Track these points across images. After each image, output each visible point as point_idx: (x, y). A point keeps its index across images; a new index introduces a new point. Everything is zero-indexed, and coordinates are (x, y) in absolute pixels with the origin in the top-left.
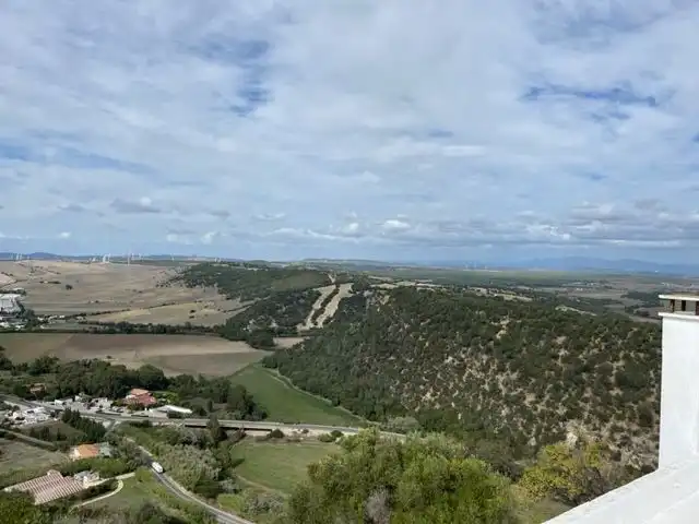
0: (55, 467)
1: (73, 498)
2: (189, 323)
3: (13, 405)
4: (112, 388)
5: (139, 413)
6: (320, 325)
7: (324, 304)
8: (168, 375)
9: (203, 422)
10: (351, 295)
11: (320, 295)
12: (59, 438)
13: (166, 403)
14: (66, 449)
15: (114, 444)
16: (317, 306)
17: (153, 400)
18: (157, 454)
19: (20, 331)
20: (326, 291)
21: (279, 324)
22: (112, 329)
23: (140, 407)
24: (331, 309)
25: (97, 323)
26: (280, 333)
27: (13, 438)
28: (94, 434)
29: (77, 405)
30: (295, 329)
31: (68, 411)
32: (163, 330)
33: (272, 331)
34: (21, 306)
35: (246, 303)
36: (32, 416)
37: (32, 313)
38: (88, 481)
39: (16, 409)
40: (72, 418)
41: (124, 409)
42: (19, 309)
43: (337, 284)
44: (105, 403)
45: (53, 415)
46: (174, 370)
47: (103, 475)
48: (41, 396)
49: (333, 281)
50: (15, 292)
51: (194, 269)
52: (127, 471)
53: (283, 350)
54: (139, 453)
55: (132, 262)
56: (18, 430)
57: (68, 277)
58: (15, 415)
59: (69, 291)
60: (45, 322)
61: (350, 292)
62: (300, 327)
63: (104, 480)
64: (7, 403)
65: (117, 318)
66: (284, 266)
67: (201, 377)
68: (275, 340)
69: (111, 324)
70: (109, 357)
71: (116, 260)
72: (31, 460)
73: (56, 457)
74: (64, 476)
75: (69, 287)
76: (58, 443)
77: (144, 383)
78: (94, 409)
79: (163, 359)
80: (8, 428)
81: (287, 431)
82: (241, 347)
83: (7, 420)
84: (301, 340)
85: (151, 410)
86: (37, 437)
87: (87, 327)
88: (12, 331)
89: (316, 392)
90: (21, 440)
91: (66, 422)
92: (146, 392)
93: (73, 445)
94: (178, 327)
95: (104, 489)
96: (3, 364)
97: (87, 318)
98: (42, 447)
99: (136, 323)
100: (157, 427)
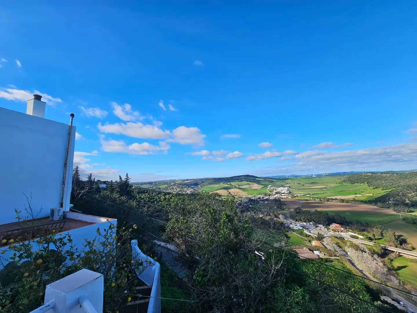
0: (306, 246)
3: (290, 222)
4: (324, 222)
5: (337, 233)
9: (371, 244)
13: (349, 232)
14: (309, 241)
17: (342, 229)
22: (320, 200)
23: (337, 231)
33: (407, 204)
34: (289, 191)
35: (385, 191)
36: (296, 227)
37: (293, 193)
41: (330, 230)
44: (322, 227)
45: (303, 228)
48: (299, 220)
52: (336, 256)
58: (291, 226)
60: (298, 197)
63: (326, 257)
65: (322, 196)
66: (407, 172)
74: (310, 251)
75: (303, 185)
77: (337, 221)
78: (318, 228)
83: (289, 227)
85: (342, 233)
86: (298, 234)
87: (311, 199)
88: (287, 199)
90: (294, 235)
92: (339, 225)
94: (350, 201)
96: (286, 209)
97: (311, 196)
98: (301, 238)
99: (330, 198)
100: (347, 241)
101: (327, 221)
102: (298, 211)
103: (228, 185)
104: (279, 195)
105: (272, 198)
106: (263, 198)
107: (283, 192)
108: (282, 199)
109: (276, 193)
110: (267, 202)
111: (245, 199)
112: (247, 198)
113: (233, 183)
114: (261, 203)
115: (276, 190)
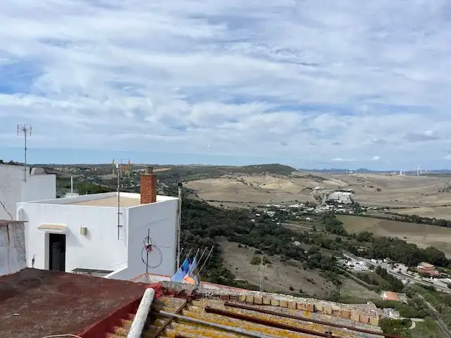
0: (372, 300)
3: (348, 257)
4: (408, 259)
5: (424, 279)
12: (375, 283)
14: (378, 291)
15: (409, 296)
17: (436, 273)
18: (440, 312)
19: (352, 215)
22: (407, 219)
23: (428, 276)
25: (397, 214)
27: (347, 276)
28: (396, 287)
29: (385, 264)
31: (379, 267)
34: (352, 200)
36: (358, 266)
37: (358, 205)
38: (393, 315)
39: (350, 260)
40: (382, 272)
41: (416, 274)
42: (351, 202)
44: (403, 268)
45: (370, 268)
47: (402, 315)
48: (364, 255)
50: (348, 192)
52: (419, 317)
54: (427, 308)
55: (420, 175)
56: (350, 272)
57: (379, 184)
58: (349, 263)
59: (379, 193)
60: (366, 211)
63: (403, 318)
64: (345, 255)
65: (410, 212)
69: (406, 216)
70: (405, 238)
71: (409, 174)
72: (358, 292)
73: (372, 294)
74: (377, 307)
75: (379, 190)
76: (375, 286)
77: (430, 259)
78: (396, 270)
79: (445, 244)
80: (345, 269)
83: (344, 265)
85: (436, 279)
86: (361, 279)
87: (390, 216)
88: (347, 214)
90: (353, 279)
91: (378, 274)
92: (432, 266)
93: (383, 289)
96: (342, 233)
97: (391, 211)
98: (365, 286)
99: (423, 217)
100: (441, 292)
101: (413, 258)
102: (365, 238)
103: (238, 181)
104: (332, 206)
105: (318, 210)
106: (302, 209)
107: (340, 202)
108: (338, 213)
109: (328, 203)
110: (309, 219)
111: (269, 211)
112: (272, 209)
113: (248, 179)
114: (299, 220)
115: (328, 195)
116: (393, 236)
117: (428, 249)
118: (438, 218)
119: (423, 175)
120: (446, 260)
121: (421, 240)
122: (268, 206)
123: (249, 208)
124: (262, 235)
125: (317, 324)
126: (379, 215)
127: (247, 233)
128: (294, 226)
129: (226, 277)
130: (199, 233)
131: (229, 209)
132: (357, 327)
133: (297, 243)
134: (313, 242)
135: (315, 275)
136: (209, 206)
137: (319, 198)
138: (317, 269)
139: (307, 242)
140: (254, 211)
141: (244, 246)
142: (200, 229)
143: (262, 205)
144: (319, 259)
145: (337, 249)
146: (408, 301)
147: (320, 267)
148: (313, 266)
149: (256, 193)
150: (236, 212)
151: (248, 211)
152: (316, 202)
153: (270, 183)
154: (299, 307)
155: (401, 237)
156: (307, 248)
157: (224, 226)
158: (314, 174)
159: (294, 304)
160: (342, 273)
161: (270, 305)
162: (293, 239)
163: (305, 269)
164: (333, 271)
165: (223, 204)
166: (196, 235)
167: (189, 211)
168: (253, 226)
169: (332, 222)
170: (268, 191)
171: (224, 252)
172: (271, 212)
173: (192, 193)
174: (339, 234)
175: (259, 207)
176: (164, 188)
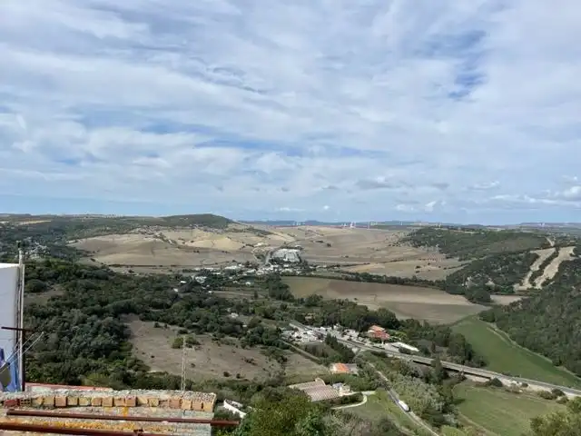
0: (320, 376)
1: (332, 402)
2: (414, 277)
3: (295, 327)
4: (358, 323)
5: (378, 345)
6: (539, 286)
7: (542, 267)
8: (399, 318)
9: (428, 360)
10: (571, 259)
11: (537, 257)
12: (323, 355)
13: (397, 340)
14: (327, 365)
15: (360, 366)
16: (535, 267)
17: (388, 336)
18: (392, 381)
19: (299, 276)
20: (544, 254)
21: (495, 282)
22: (357, 278)
23: (378, 340)
24: (551, 271)
25: (347, 273)
26: (497, 291)
27: (294, 350)
28: (347, 357)
29: (334, 332)
30: (512, 288)
31: (329, 336)
32: (395, 281)
33: (489, 288)
34: (299, 258)
35: (463, 262)
36: (306, 337)
37: (306, 263)
38: (343, 391)
39: (296, 330)
40: (331, 341)
41: (367, 340)
42: (298, 260)
43: (557, 247)
44: (354, 334)
45: (319, 338)
46: (405, 315)
47: (353, 388)
48: (312, 323)
49: (552, 244)
50: (296, 248)
51: (419, 232)
52: (370, 389)
53: (500, 306)
54: (378, 377)
55: (371, 227)
56: (297, 345)
57: (329, 238)
58: (296, 334)
59: (329, 249)
60: (315, 270)
61: (571, 255)
62: (516, 287)
63: (353, 393)
64: (291, 325)
65: (361, 269)
66: (499, 230)
67: (426, 324)
68: (493, 297)
69: (357, 274)
70: (356, 299)
71: (360, 226)
72: (305, 368)
73: (321, 368)
74: (327, 384)
75: (329, 245)
76: (323, 358)
77: (380, 321)
78: (346, 337)
79: (395, 304)
81: (506, 382)
82: (460, 301)
83: (290, 337)
84: (518, 298)
85: (387, 344)
86: (309, 352)
87: (341, 275)
88: (294, 275)
89: (536, 350)
90: (300, 353)
91: (328, 344)
92: (383, 329)
93: (333, 362)
94: (407, 280)
95: (354, 400)
96: (289, 298)
97: (341, 269)
98: (313, 360)
99: (374, 274)
100: (391, 358)
101: (363, 321)
102: (313, 302)
103: (156, 237)
104: (277, 266)
105: (261, 272)
106: (241, 272)
107: (286, 260)
108: (284, 274)
109: (272, 261)
110: (249, 283)
111: (199, 276)
112: (203, 273)
113: (170, 235)
114: (236, 286)
115: (272, 253)
116: (343, 298)
117: (380, 310)
118: (388, 276)
119: (375, 227)
120: (396, 321)
121: (371, 302)
122: (197, 269)
123: (170, 273)
124: (188, 308)
125: (130, 422)
126: (329, 274)
127: (168, 307)
128: (230, 295)
129: (136, 370)
130: (95, 312)
131: (143, 276)
132: (183, 417)
133: (234, 316)
134: (253, 312)
135: (256, 353)
136: (112, 274)
137: (261, 256)
138: (258, 346)
139: (247, 313)
140: (178, 277)
141: (162, 324)
142: (97, 307)
143: (188, 268)
144: (261, 333)
145: (282, 319)
146: (359, 372)
147: (262, 343)
148: (253, 343)
149: (180, 254)
150: (152, 279)
151: (169, 277)
152: (259, 262)
153: (201, 239)
154: (117, 403)
155: (351, 298)
156: (246, 321)
157: (134, 300)
158: (256, 227)
159: (111, 400)
160: (288, 348)
161: (78, 405)
162: (229, 310)
163: (243, 347)
164: (278, 346)
165: (133, 269)
166: (90, 315)
167: (79, 281)
168: (176, 297)
169: (276, 286)
170: (197, 250)
171: (134, 336)
172: (201, 278)
173: (86, 256)
174: (284, 299)
175: (184, 271)
176: (40, 250)
